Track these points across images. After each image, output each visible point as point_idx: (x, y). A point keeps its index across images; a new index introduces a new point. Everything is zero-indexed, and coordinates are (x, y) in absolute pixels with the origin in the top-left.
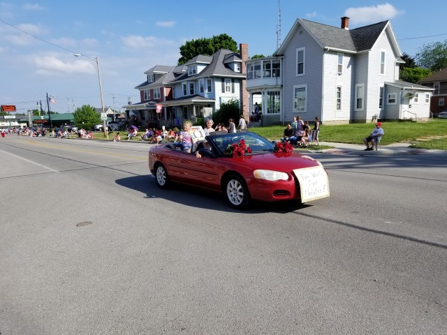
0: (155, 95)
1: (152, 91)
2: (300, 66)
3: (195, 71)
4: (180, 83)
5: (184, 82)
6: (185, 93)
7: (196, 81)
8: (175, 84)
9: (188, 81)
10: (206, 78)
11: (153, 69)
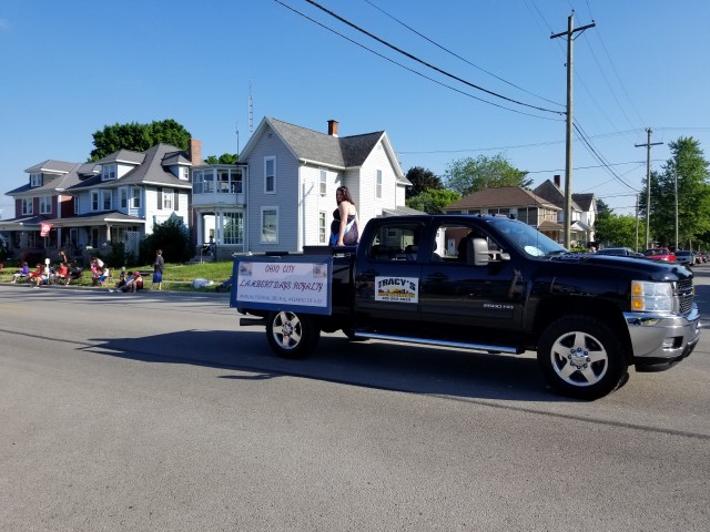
0: (43, 206)
1: (36, 200)
2: (270, 180)
3: (113, 174)
4: (87, 191)
5: (94, 189)
6: (95, 206)
7: (114, 189)
8: (78, 192)
9: (101, 188)
10: (130, 185)
11: (42, 165)
